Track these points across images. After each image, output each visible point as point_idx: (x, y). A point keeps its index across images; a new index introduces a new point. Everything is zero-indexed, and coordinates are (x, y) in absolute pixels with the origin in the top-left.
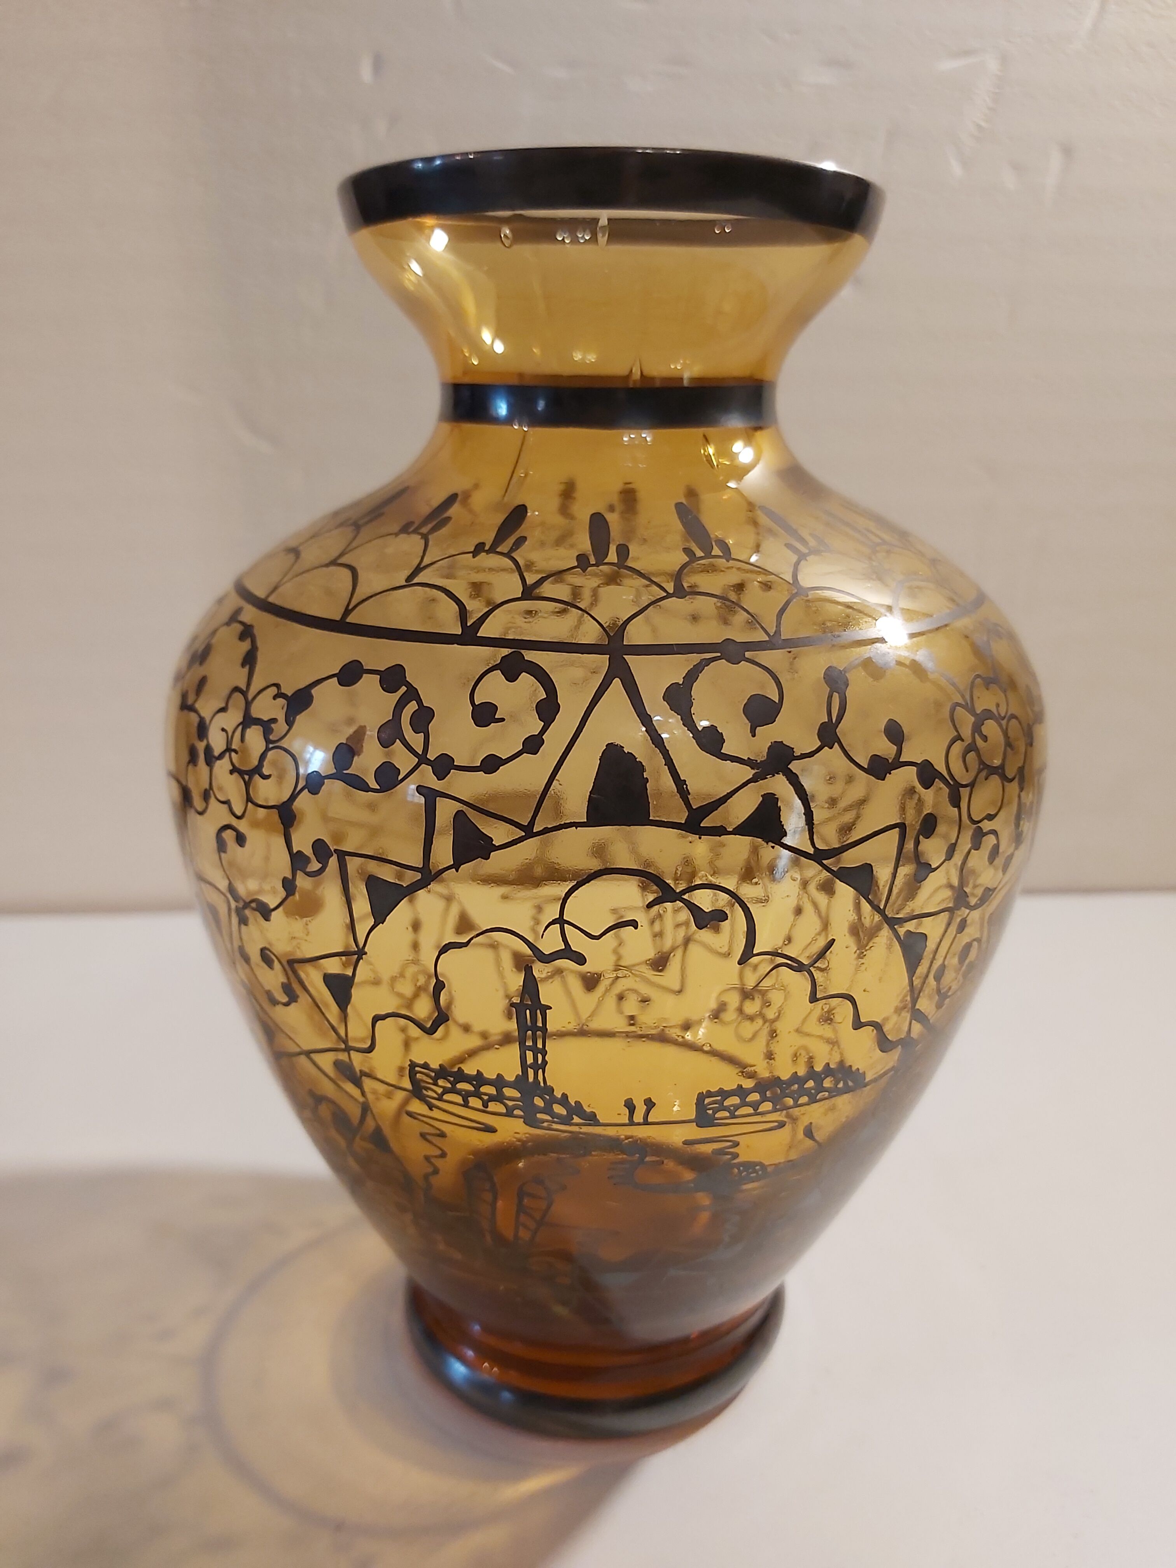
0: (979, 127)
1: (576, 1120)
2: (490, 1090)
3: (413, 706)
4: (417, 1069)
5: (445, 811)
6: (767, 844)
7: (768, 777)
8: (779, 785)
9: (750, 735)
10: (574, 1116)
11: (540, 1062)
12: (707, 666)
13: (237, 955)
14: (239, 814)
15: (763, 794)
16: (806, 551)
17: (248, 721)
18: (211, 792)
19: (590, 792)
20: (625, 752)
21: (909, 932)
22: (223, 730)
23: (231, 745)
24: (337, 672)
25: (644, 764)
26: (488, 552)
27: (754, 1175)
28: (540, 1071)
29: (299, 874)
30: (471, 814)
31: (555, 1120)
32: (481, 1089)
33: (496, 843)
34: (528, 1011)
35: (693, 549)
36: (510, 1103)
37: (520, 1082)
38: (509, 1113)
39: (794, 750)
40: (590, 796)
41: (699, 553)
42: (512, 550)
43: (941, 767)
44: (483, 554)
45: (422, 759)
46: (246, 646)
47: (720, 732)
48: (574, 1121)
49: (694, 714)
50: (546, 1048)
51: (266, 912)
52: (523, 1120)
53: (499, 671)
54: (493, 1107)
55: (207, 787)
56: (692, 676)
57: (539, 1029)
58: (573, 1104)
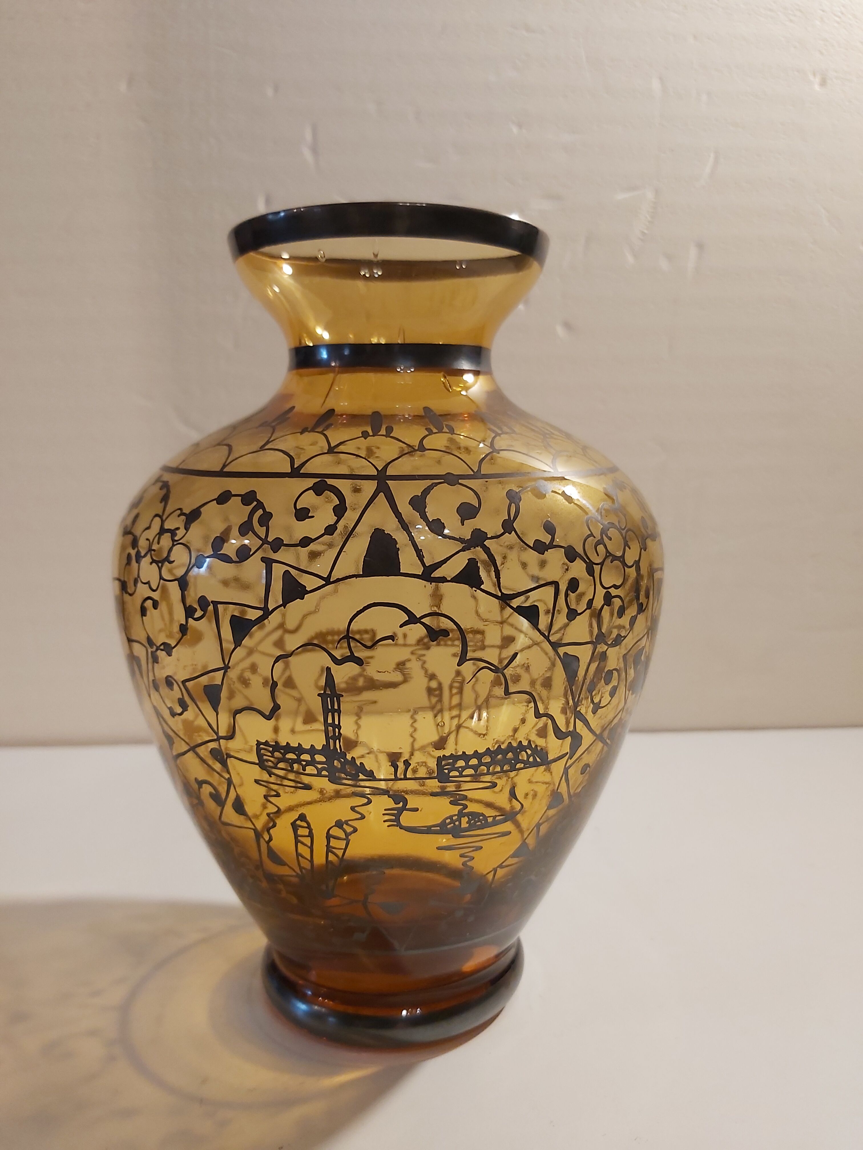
0: (644, 234)
1: (361, 777)
2: (306, 757)
3: (260, 512)
4: (262, 746)
5: (278, 570)
6: (472, 589)
7: (472, 548)
8: (478, 553)
9: (461, 524)
10: (360, 774)
11: (337, 735)
12: (436, 486)
13: (151, 684)
14: (155, 588)
15: (468, 558)
16: (500, 432)
17: (163, 531)
18: (139, 579)
19: (365, 557)
20: (385, 533)
21: (565, 654)
22: (147, 539)
23: (152, 546)
24: (216, 497)
25: (396, 540)
26: (309, 432)
27: (480, 823)
28: (338, 741)
29: (190, 620)
30: (293, 572)
31: (348, 777)
32: (301, 757)
33: (308, 589)
34: (329, 699)
35: (432, 429)
36: (319, 766)
37: (325, 750)
38: (319, 775)
39: (488, 534)
40: (364, 559)
41: (435, 430)
42: (324, 430)
43: (580, 550)
44: (307, 433)
45: (265, 541)
46: (164, 491)
47: (443, 522)
48: (360, 778)
49: (427, 512)
50: (341, 724)
51: (168, 649)
52: (327, 778)
53: (312, 491)
54: (310, 770)
55: (136, 576)
56: (426, 492)
57: (336, 711)
58: (359, 765)
